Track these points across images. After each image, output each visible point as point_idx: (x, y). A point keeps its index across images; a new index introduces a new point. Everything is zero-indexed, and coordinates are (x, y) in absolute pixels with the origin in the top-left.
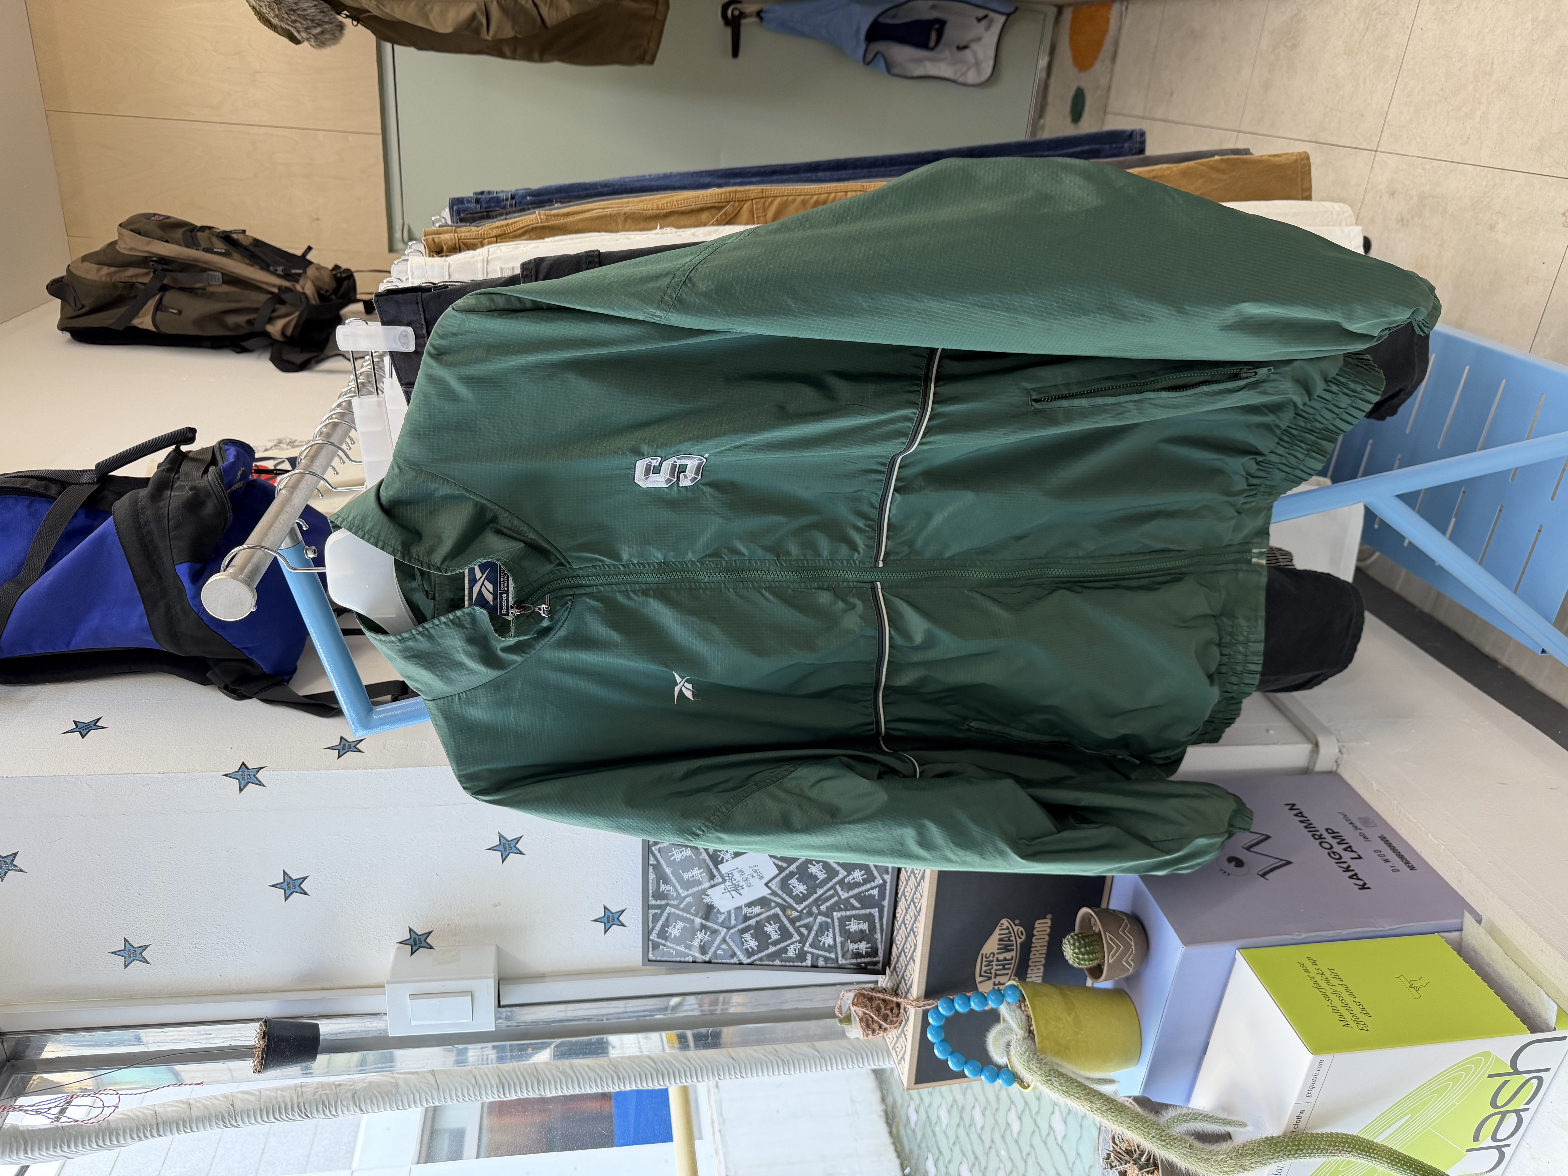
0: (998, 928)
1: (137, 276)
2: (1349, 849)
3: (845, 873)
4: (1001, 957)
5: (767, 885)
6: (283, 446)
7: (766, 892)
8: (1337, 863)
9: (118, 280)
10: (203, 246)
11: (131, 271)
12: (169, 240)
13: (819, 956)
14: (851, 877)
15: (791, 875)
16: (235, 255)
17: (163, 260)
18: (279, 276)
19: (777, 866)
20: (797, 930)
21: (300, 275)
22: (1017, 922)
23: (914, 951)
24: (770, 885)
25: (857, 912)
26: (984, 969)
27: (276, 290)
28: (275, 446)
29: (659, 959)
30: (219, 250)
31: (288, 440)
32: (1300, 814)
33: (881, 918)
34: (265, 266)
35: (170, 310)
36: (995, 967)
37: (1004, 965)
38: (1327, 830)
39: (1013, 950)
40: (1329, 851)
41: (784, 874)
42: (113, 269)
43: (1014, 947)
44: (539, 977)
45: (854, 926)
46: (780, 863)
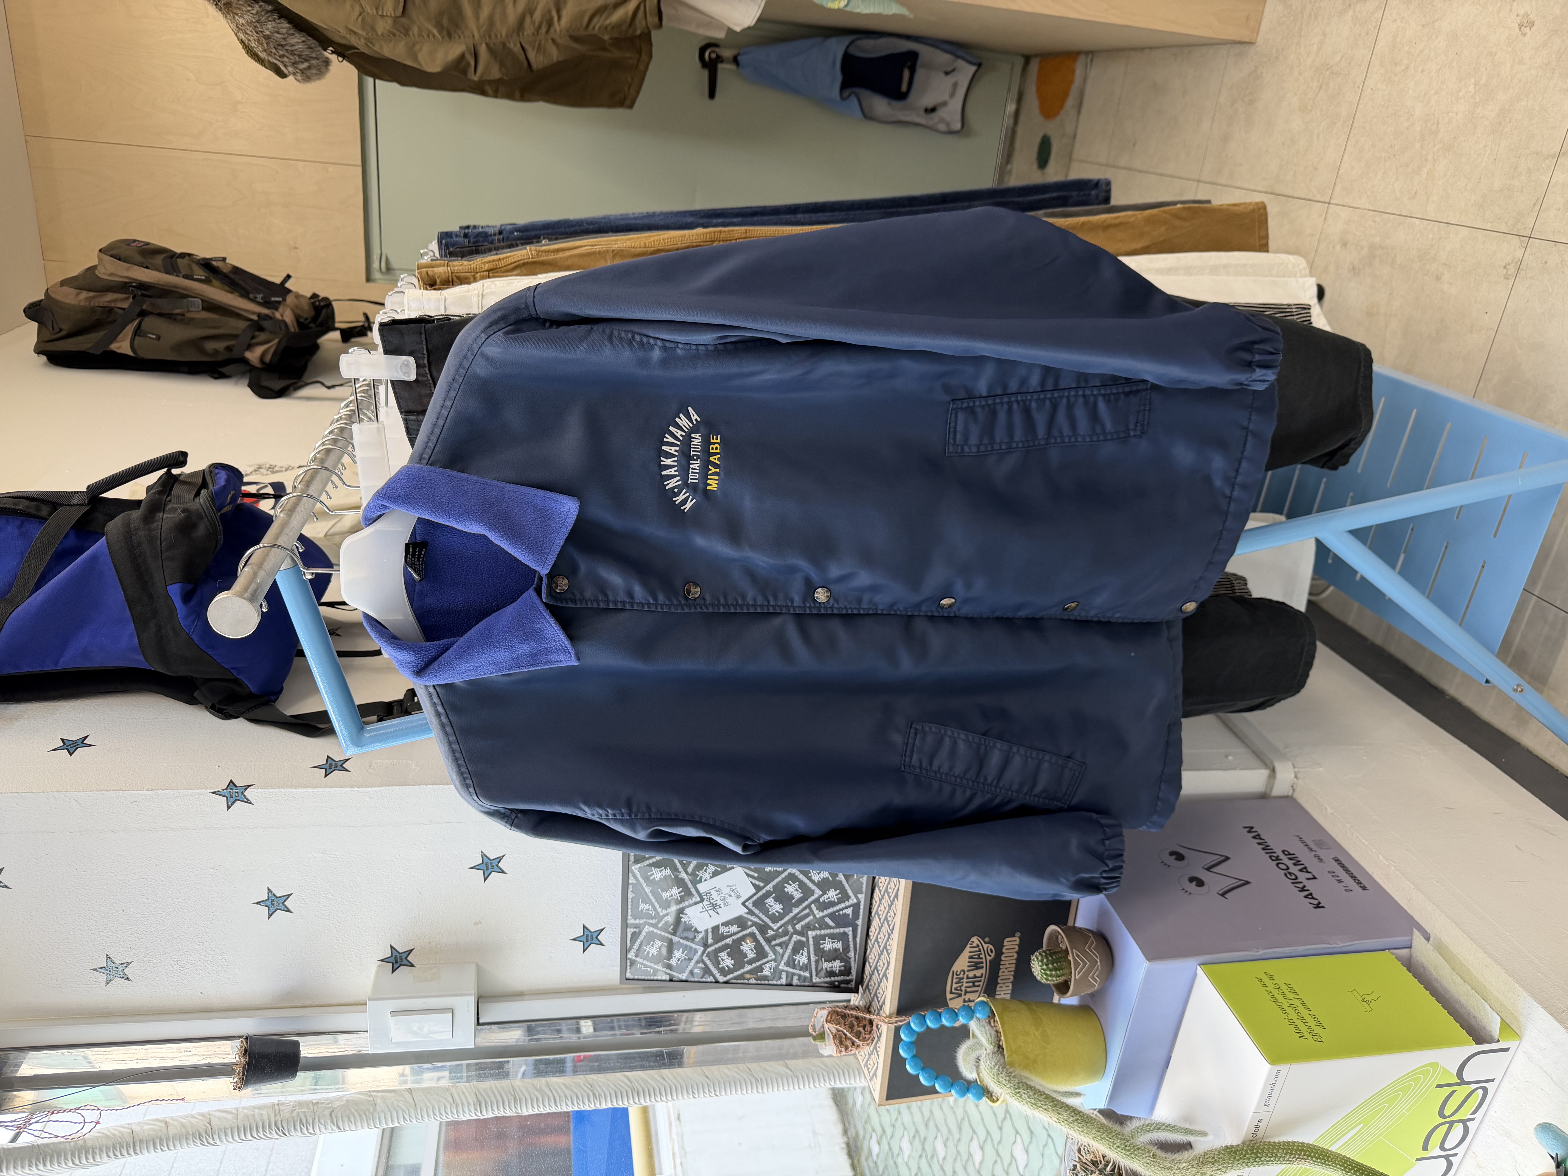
0: (969, 946)
1: (115, 301)
2: (1304, 870)
3: (821, 893)
4: (971, 974)
5: (744, 904)
6: (263, 471)
7: (743, 911)
8: (1293, 883)
9: (97, 305)
10: (183, 273)
11: (110, 296)
12: (149, 266)
13: (793, 974)
14: (826, 896)
15: (767, 895)
16: (215, 282)
17: (142, 286)
18: (259, 304)
19: (754, 885)
20: (772, 948)
21: (279, 303)
22: (987, 939)
23: (887, 968)
24: (747, 904)
25: (832, 931)
26: (954, 986)
27: (255, 318)
28: (255, 471)
29: (636, 977)
30: (199, 277)
31: (268, 466)
32: (1258, 836)
33: (855, 937)
34: (245, 294)
35: (149, 335)
36: (965, 985)
37: (973, 983)
38: (1283, 851)
39: (982, 967)
40: (1286, 871)
41: (760, 893)
42: (91, 294)
43: (984, 965)
44: (518, 995)
45: (828, 945)
46: (757, 883)
